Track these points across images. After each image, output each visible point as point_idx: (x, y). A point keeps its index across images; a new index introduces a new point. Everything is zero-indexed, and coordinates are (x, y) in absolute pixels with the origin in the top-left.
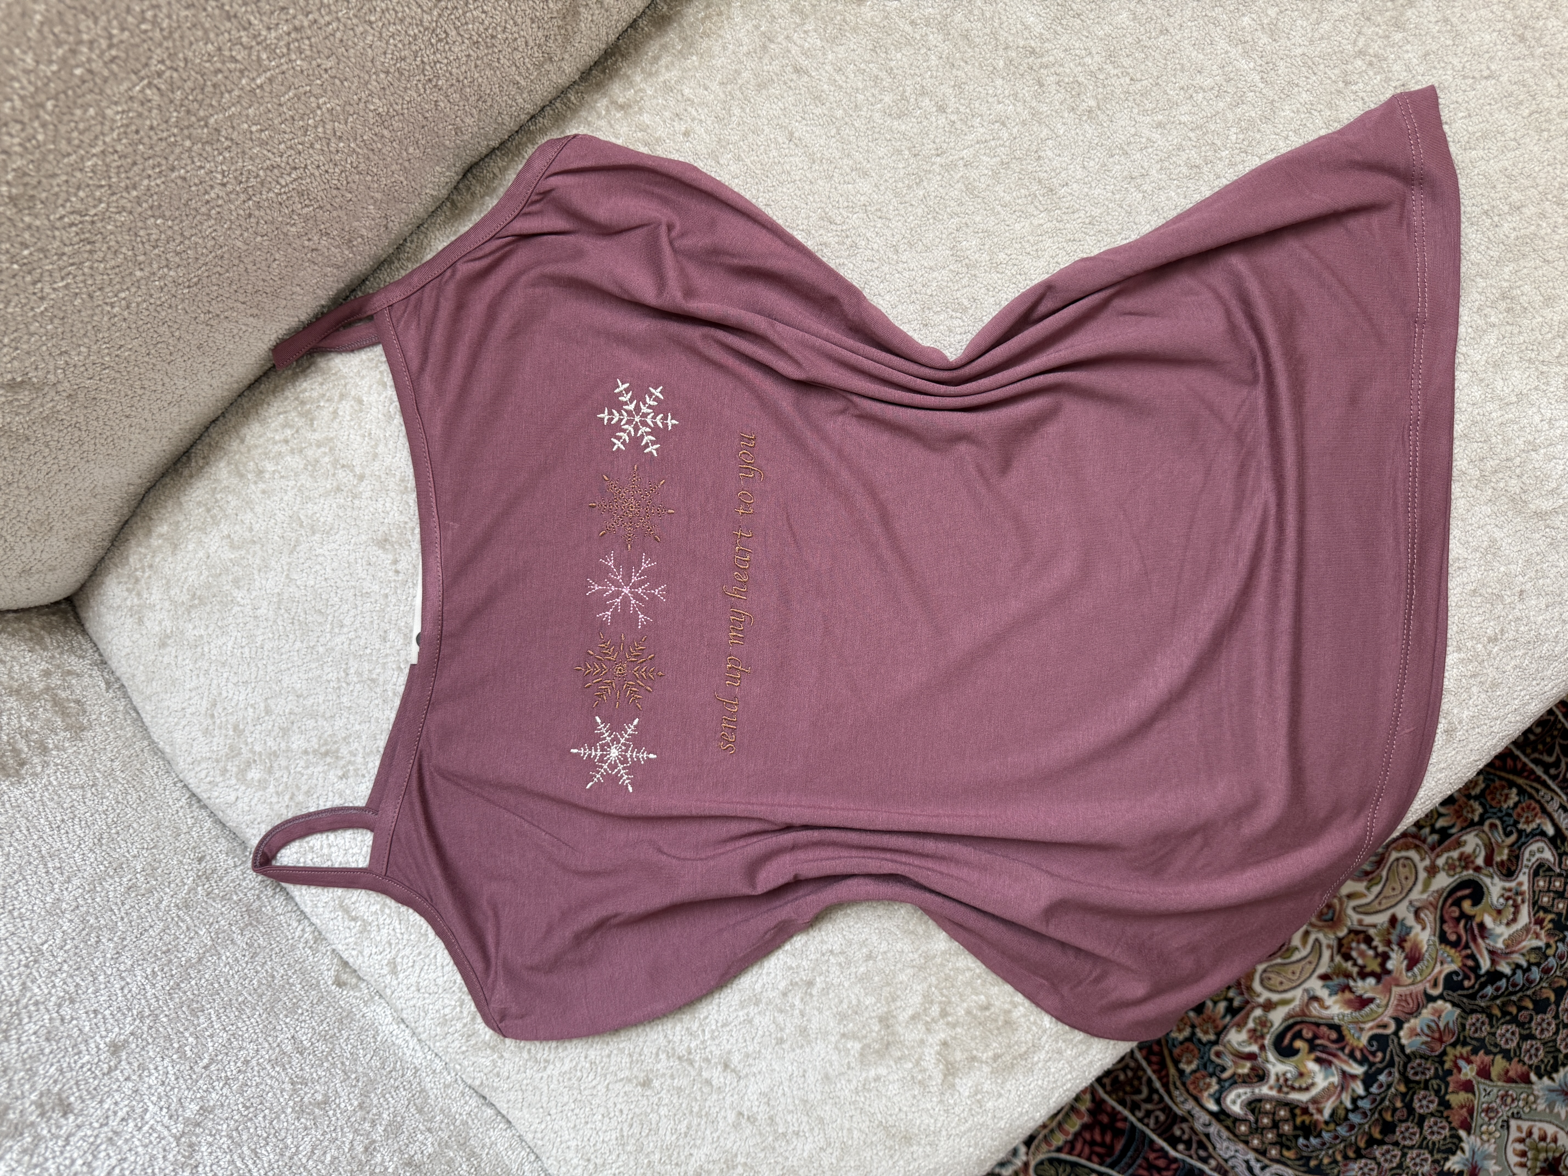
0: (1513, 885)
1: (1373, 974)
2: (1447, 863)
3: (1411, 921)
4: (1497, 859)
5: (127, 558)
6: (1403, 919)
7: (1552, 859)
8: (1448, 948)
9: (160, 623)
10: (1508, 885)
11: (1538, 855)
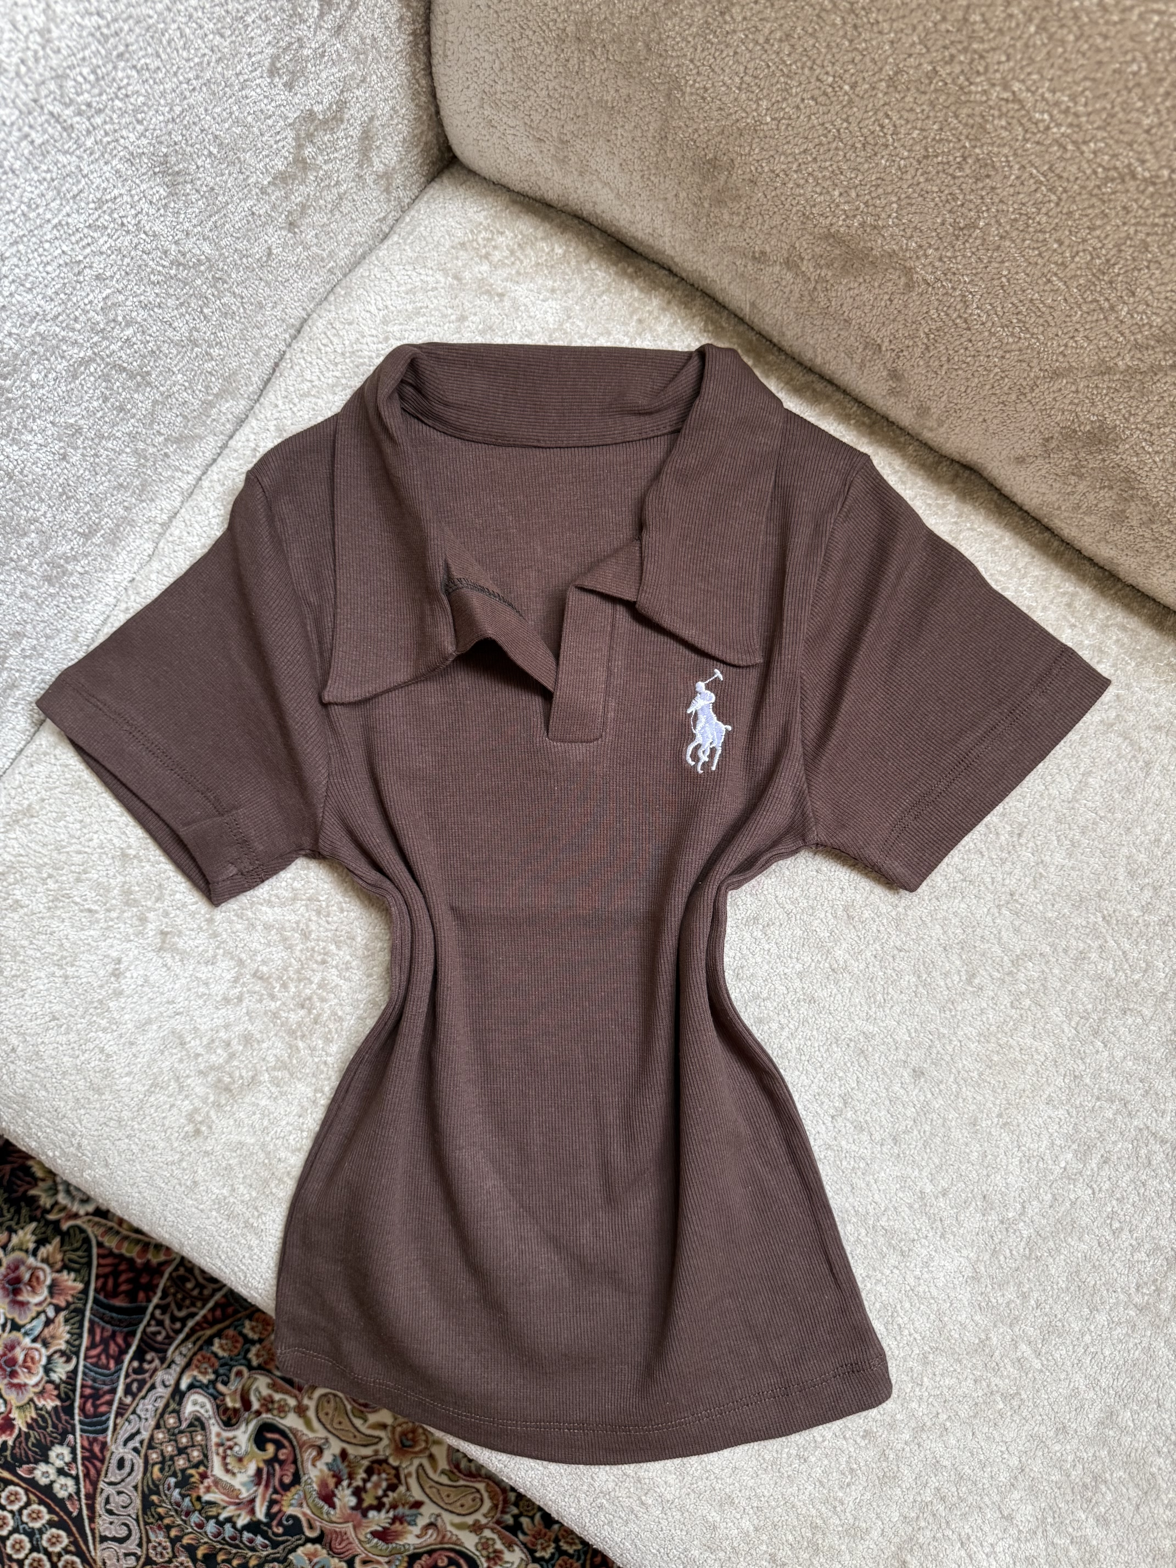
6: (421, 1514)
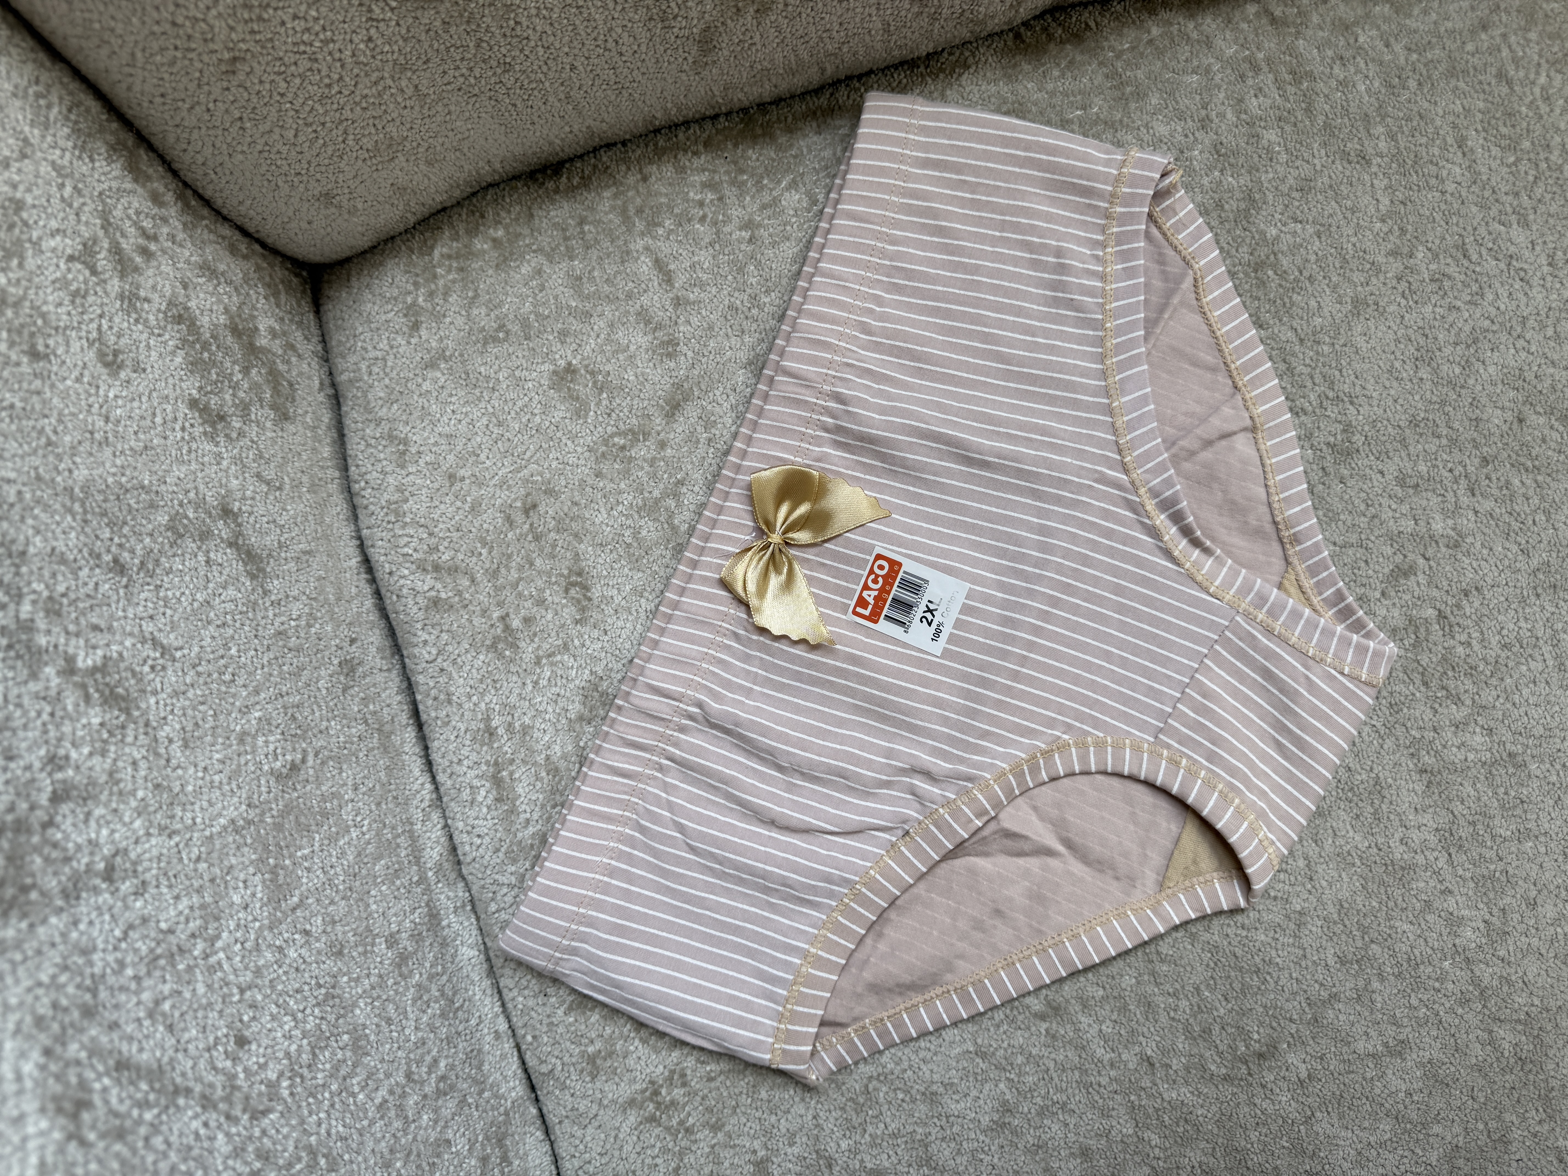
5: (432, 248)
9: (441, 340)
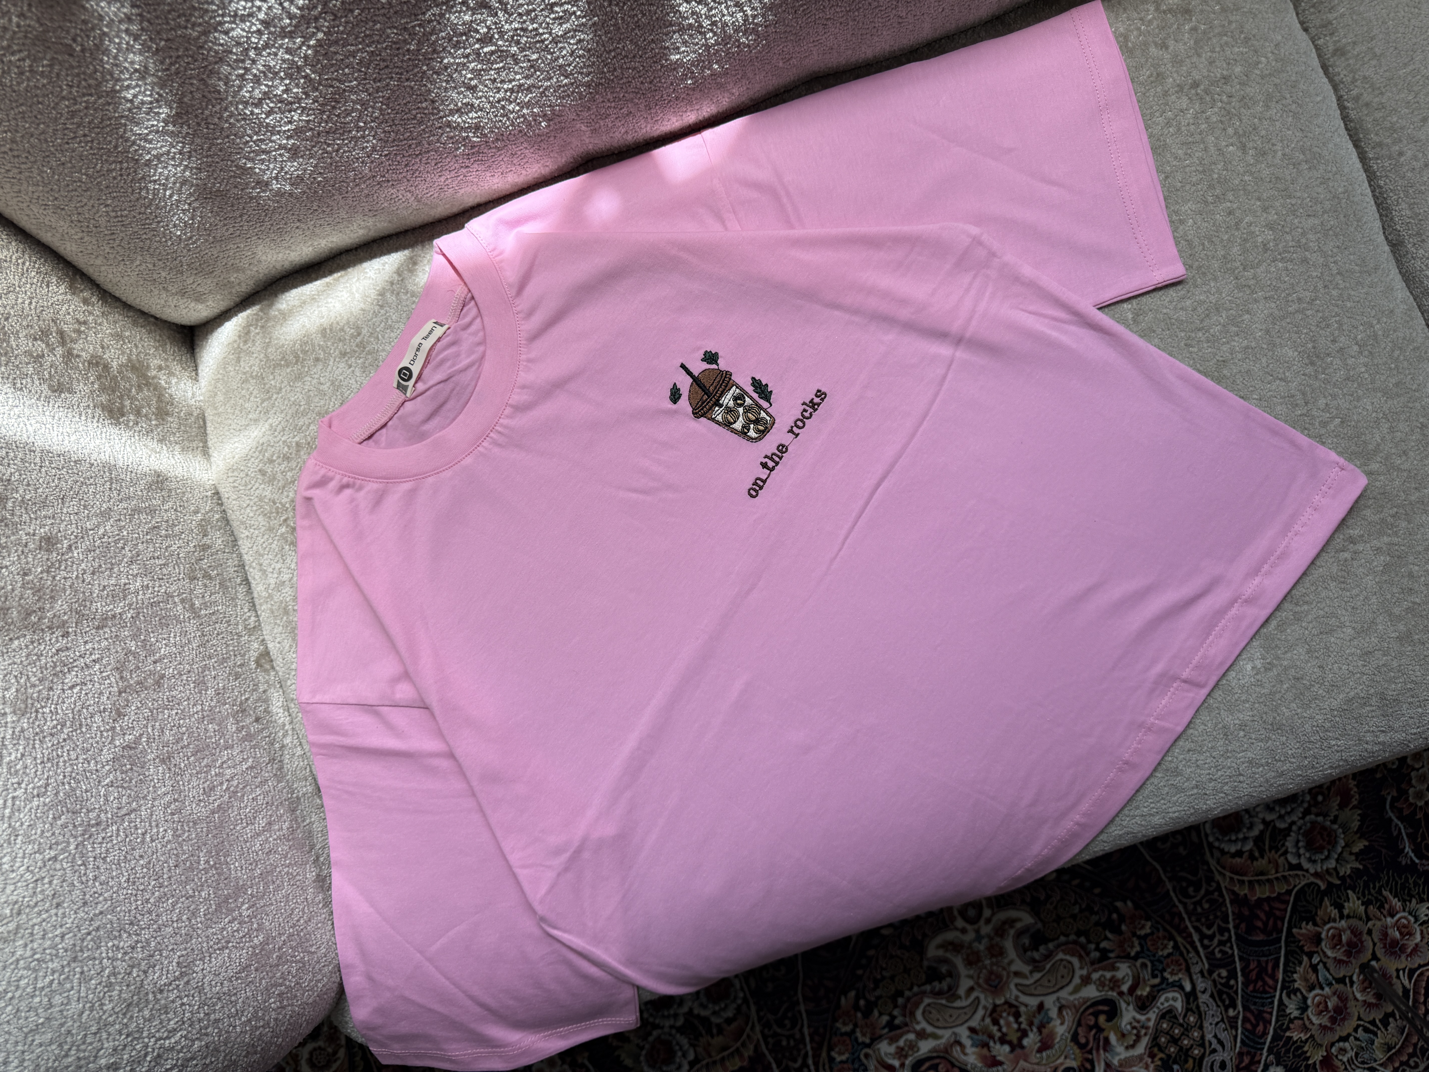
0: (1143, 1018)
1: (1010, 1043)
2: (1099, 979)
3: (1054, 1013)
4: (1139, 993)
6: (1048, 1010)
7: (1180, 1010)
8: (1075, 1047)
10: (1138, 1017)
11: (1171, 1002)
